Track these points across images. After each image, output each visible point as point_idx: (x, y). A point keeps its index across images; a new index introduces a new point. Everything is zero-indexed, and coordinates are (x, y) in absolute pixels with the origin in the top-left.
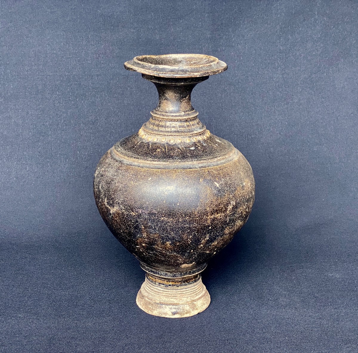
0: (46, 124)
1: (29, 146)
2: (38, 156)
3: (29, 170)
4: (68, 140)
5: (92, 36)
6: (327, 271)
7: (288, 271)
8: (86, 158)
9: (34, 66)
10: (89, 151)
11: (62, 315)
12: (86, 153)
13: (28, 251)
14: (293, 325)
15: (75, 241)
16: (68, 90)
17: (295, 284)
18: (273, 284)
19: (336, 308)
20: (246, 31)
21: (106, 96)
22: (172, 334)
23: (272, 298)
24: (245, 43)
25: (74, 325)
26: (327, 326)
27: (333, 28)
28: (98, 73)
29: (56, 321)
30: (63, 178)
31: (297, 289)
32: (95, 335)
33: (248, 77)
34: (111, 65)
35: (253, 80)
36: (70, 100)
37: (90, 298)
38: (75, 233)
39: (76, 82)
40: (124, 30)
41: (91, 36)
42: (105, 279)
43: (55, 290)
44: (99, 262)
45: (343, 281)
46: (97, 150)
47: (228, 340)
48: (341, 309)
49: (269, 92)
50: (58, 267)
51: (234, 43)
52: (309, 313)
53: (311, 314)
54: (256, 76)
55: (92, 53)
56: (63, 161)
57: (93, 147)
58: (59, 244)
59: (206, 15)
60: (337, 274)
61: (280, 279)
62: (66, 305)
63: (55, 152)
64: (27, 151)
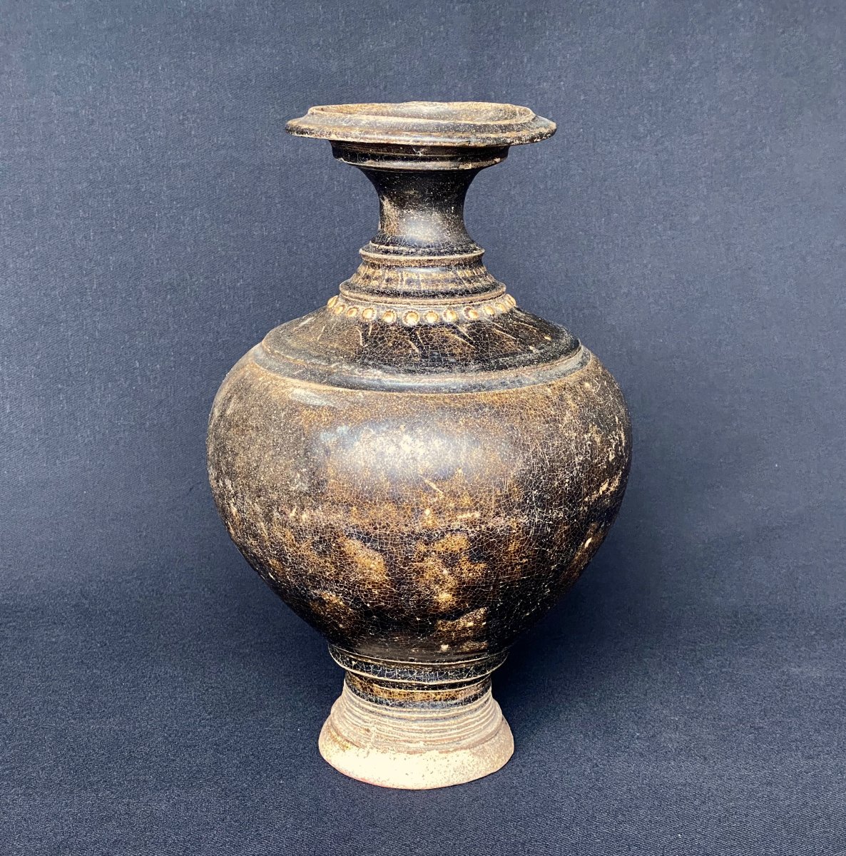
0: (53, 293)
1: (9, 351)
2: (33, 376)
3: (12, 412)
4: (111, 334)
5: (167, 66)
6: (786, 660)
7: (685, 661)
8: (156, 377)
9: (20, 146)
10: (164, 362)
11: (91, 784)
12: (158, 366)
13: (10, 622)
14: (697, 803)
15: (131, 591)
16: (109, 205)
17: (702, 696)
18: (645, 695)
19: (810, 757)
20: (559, 45)
21: (206, 219)
22: (378, 830)
23: (642, 733)
24: (559, 77)
25: (122, 809)
26: (787, 802)
27: (783, 32)
28: (184, 161)
29: (76, 799)
30: (99, 432)
31: (707, 707)
32: (176, 834)
33: (567, 162)
34: (218, 140)
35: (583, 170)
36: (113, 231)
37: (166, 738)
38: (133, 572)
39: (128, 186)
40: (247, 50)
41: (163, 69)
42: (207, 690)
43: (75, 719)
44: (191, 647)
45: (828, 685)
46: (185, 359)
47: (523, 844)
48: (825, 759)
49: (624, 198)
50: (85, 661)
51: (529, 78)
52: (739, 770)
53: (744, 772)
54: (590, 161)
55: (167, 111)
56: (100, 388)
57: (176, 349)
58: (91, 600)
59: (457, 8)
60: (814, 669)
61: (664, 683)
62: (103, 758)
63: (77, 366)
64: (6, 363)
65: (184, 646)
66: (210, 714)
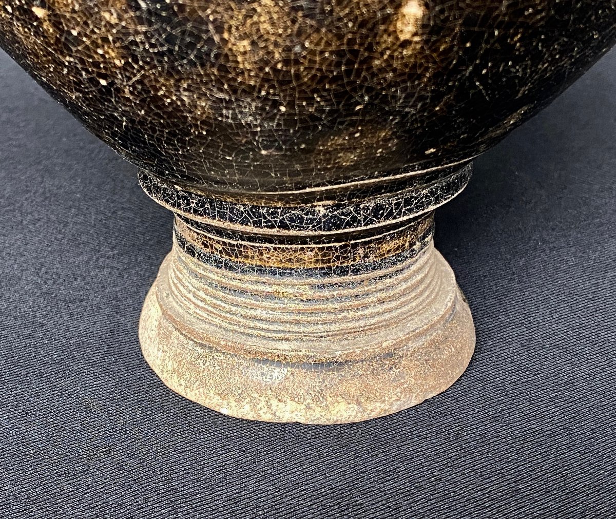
65: (93, 152)
66: (113, 248)
